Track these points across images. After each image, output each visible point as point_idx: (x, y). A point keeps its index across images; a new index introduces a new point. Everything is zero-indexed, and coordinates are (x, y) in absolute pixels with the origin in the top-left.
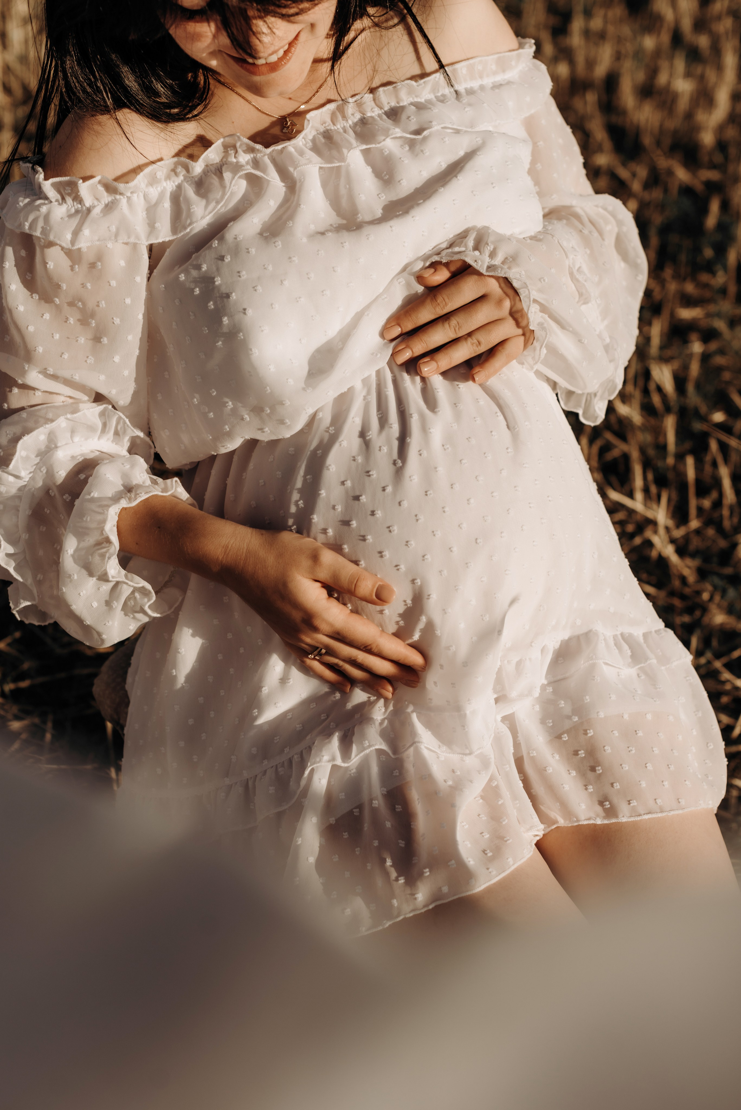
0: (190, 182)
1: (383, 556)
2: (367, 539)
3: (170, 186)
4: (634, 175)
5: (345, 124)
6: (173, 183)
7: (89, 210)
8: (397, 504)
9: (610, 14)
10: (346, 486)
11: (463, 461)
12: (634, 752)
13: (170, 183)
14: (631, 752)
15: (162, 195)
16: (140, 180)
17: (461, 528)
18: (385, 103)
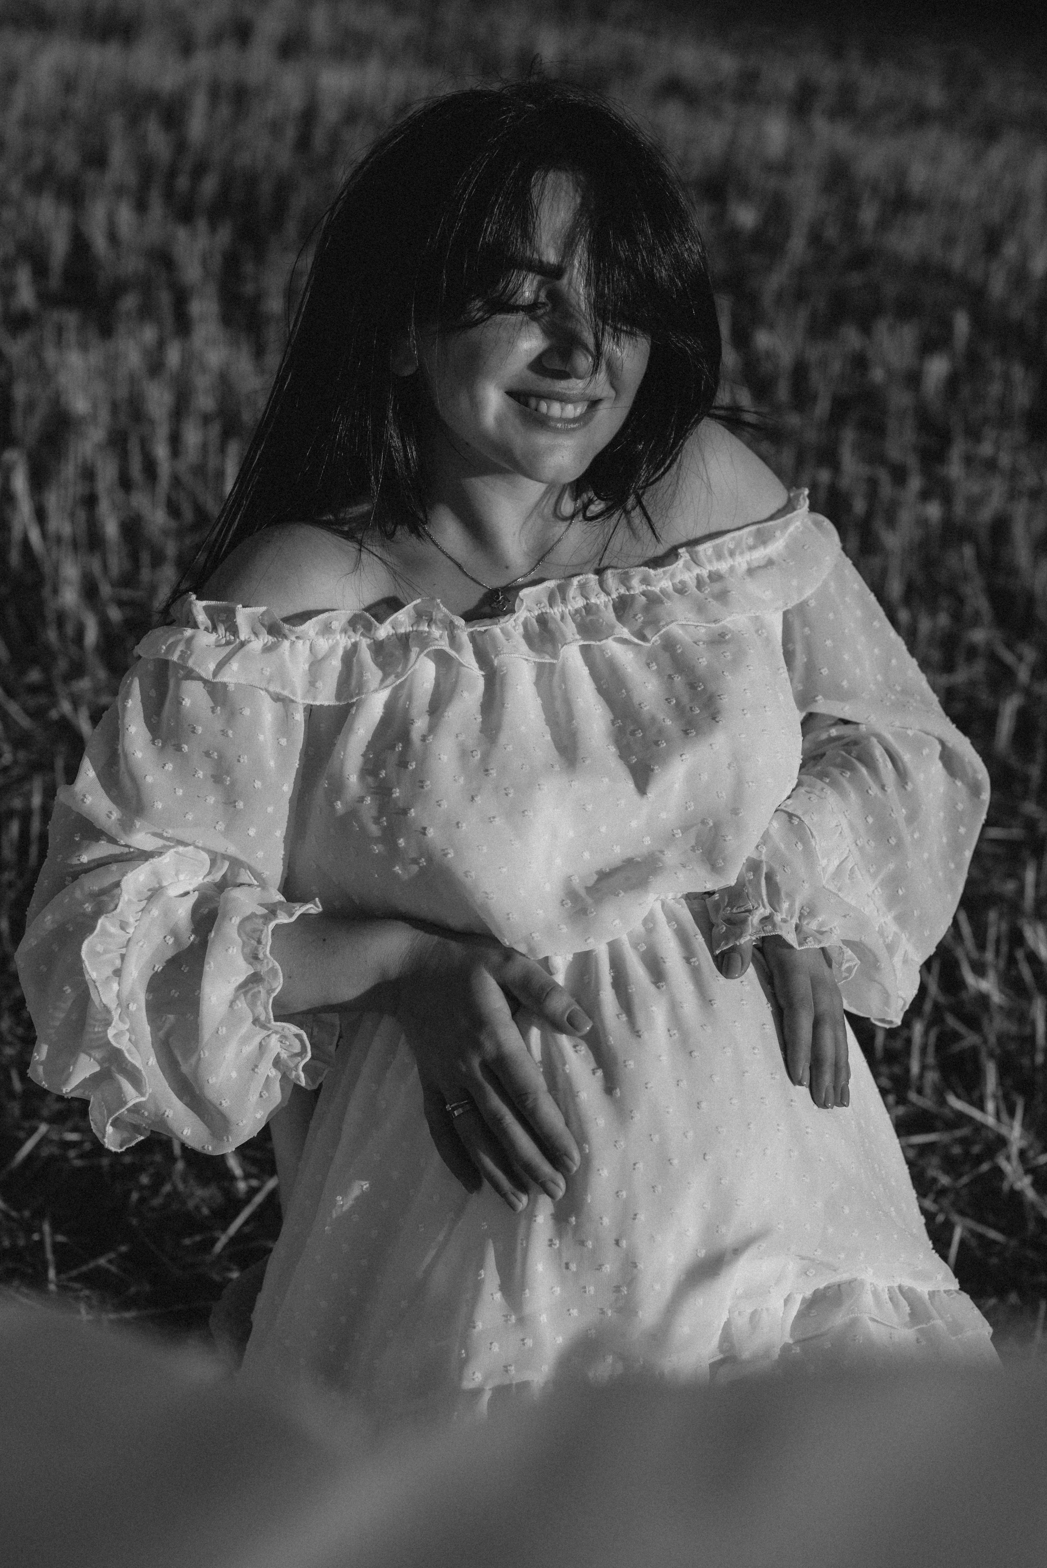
0: (369, 644)
3: (343, 642)
5: (564, 609)
6: (349, 639)
7: (243, 644)
13: (345, 638)
15: (332, 649)
16: (310, 627)
17: (686, 1137)
18: (614, 590)
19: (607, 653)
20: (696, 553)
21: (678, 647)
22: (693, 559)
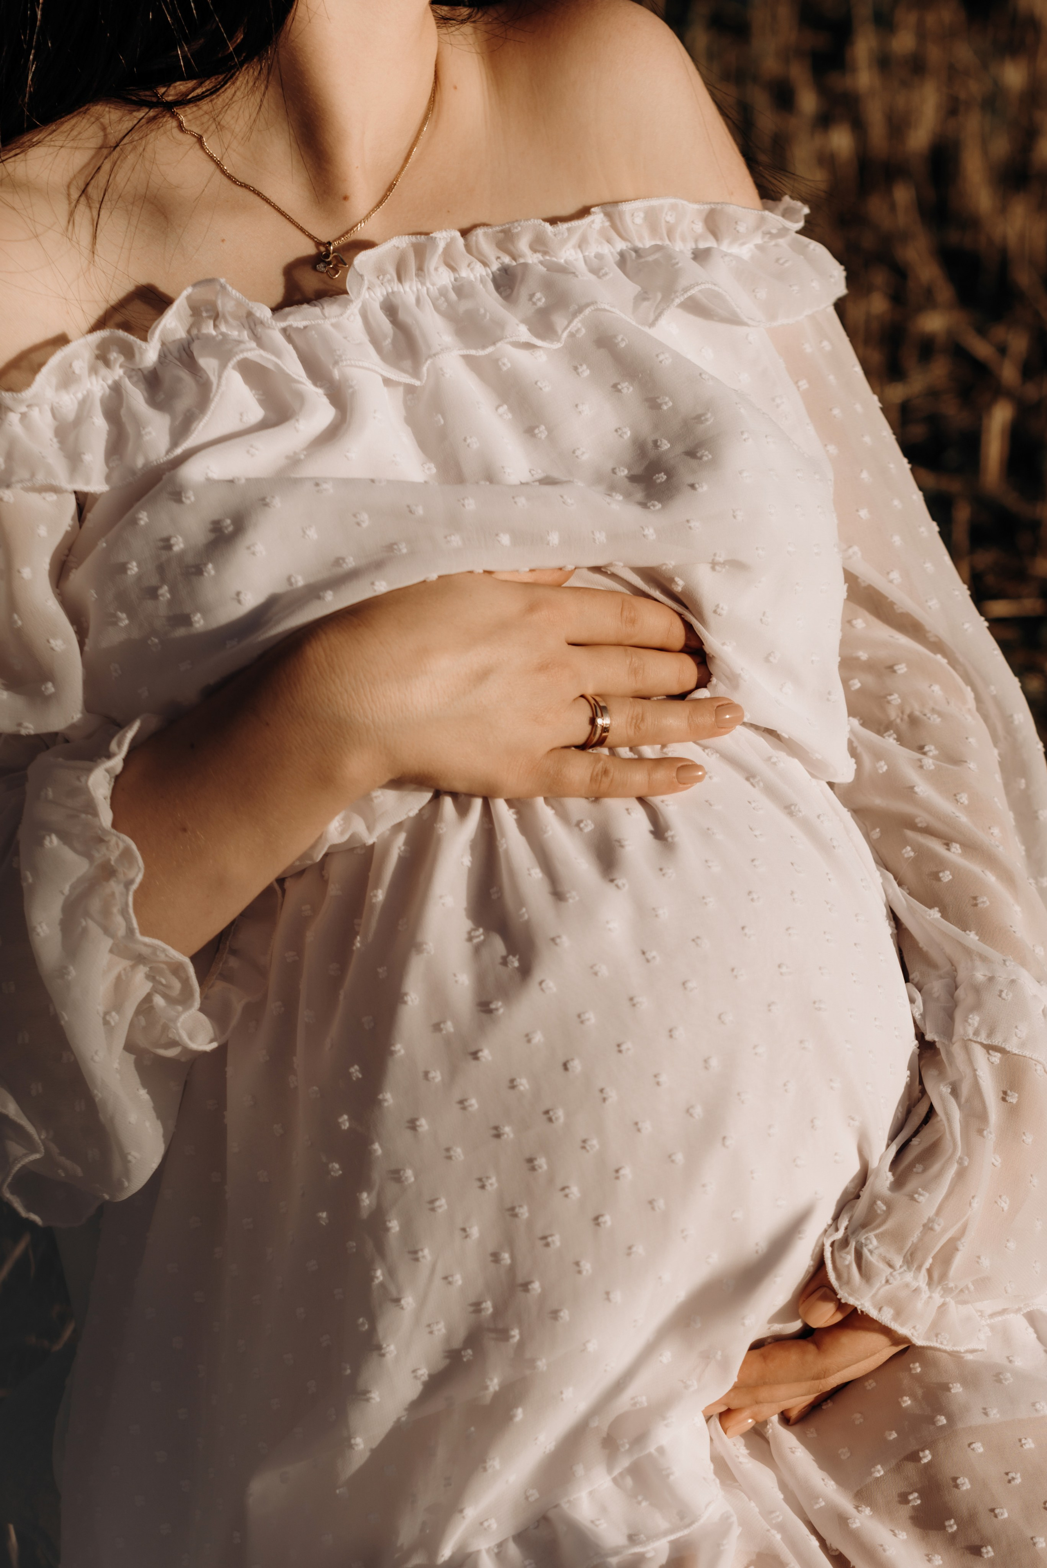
0: (135, 379)
1: (536, 1167)
2: (503, 1134)
3: (98, 387)
4: (1002, 350)
5: (421, 289)
6: (103, 380)
8: (560, 1068)
9: (930, 19)
10: (444, 1032)
11: (690, 985)
12: (1018, 1481)
13: (97, 381)
14: (1013, 1483)
15: (84, 404)
18: (493, 259)
19: (504, 364)
20: (621, 215)
21: (620, 338)
22: (614, 226)
